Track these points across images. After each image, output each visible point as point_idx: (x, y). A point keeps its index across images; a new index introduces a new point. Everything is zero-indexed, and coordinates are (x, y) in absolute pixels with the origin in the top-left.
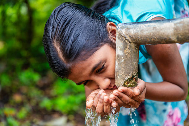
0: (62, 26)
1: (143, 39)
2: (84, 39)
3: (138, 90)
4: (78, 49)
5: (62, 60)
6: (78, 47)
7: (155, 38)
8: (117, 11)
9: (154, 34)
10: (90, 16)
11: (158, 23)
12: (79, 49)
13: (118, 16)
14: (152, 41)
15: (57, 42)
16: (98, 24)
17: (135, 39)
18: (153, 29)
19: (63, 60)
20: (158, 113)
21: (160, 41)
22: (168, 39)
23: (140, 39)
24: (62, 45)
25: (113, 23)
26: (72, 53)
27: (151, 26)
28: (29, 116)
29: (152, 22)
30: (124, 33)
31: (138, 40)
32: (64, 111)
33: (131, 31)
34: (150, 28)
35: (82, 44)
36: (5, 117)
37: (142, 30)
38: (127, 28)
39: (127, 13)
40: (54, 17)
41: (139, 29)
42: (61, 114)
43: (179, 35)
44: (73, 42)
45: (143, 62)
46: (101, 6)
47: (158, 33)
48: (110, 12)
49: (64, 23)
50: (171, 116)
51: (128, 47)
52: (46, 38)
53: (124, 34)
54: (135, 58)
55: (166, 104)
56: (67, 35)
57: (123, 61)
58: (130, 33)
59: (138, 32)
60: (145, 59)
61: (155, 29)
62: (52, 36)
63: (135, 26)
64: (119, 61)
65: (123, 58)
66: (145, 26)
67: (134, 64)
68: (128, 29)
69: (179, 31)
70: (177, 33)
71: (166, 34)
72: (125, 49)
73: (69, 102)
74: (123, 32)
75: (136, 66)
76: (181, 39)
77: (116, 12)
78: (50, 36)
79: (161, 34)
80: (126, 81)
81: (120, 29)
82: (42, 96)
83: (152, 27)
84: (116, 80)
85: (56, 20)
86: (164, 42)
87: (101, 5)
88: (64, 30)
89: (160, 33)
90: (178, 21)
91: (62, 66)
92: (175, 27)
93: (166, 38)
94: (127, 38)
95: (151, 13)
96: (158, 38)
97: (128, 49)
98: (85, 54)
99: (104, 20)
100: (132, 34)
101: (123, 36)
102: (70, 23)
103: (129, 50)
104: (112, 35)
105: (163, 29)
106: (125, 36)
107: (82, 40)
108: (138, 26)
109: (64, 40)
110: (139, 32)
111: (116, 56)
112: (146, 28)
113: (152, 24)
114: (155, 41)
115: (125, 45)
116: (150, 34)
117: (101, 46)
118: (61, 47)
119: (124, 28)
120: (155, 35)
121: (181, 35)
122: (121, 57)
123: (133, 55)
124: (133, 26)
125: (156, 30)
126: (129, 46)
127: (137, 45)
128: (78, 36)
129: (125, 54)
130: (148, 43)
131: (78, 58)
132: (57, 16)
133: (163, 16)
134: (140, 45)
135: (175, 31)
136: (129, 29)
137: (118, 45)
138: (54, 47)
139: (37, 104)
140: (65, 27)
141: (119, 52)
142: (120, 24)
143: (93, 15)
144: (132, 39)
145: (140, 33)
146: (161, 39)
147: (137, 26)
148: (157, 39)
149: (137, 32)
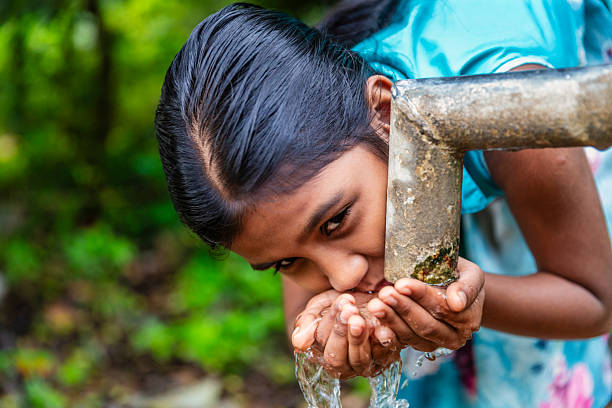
0: (224, 77)
1: (477, 131)
2: (292, 124)
3: (461, 293)
4: (270, 155)
5: (216, 187)
6: (271, 149)
7: (518, 127)
8: (399, 42)
9: (512, 114)
10: (313, 51)
11: (525, 80)
12: (274, 154)
13: (400, 57)
14: (506, 138)
15: (203, 127)
16: (340, 80)
17: (452, 132)
18: (511, 100)
19: (220, 187)
20: (516, 373)
21: (534, 138)
22: (560, 131)
23: (468, 132)
24: (219, 139)
25: (388, 80)
26: (251, 167)
27: (504, 89)
28: (97, 376)
29: (507, 78)
30: (415, 111)
31: (460, 135)
32: (209, 362)
33: (439, 105)
34: (501, 96)
35: (283, 139)
36: (20, 380)
37: (474, 102)
38: (427, 96)
39: (430, 47)
40: (199, 49)
41: (464, 99)
42: (199, 373)
43: (595, 119)
44: (254, 132)
45: (475, 207)
46: (351, 22)
47: (526, 113)
48: (377, 44)
49: (229, 70)
50: (562, 390)
51: (428, 156)
52: (167, 115)
53: (417, 114)
54: (450, 193)
55: (542, 345)
56: (239, 107)
57: (410, 200)
58: (436, 112)
59: (462, 108)
60: (481, 199)
61: (516, 99)
62: (187, 109)
63: (453, 89)
64: (398, 200)
65: (413, 193)
66: (484, 91)
67: (446, 211)
68: (429, 98)
69: (597, 107)
70: (588, 113)
71: (554, 115)
72: (418, 163)
73: (226, 334)
74: (415, 107)
75: (453, 219)
76: (599, 131)
77: (397, 41)
78: (183, 109)
79: (537, 117)
80: (420, 266)
81: (403, 99)
82: (138, 313)
83: (507, 93)
84: (387, 261)
85: (204, 57)
86: (547, 142)
87: (351, 17)
88: (228, 89)
89: (533, 113)
90: (593, 75)
91: (215, 206)
92: (583, 93)
93: (553, 128)
94: (425, 128)
95: (509, 51)
96: (525, 127)
97: (430, 162)
98: (292, 174)
99: (359, 66)
100: (442, 115)
101: (412, 122)
102: (251, 71)
103: (430, 166)
104: (380, 119)
105: (545, 98)
106: (419, 122)
107: (284, 127)
108: (462, 90)
109: (226, 124)
110: (466, 107)
111: (390, 185)
112: (488, 95)
113: (509, 84)
114: (517, 139)
115: (419, 149)
116: (501, 117)
117: (345, 150)
118: (216, 146)
119: (416, 95)
120: (516, 119)
121: (601, 121)
122: (404, 190)
123: (445, 182)
124: (444, 91)
125: (520, 102)
126: (432, 154)
127: (458, 151)
128: (273, 114)
129: (419, 178)
130: (494, 144)
131: (269, 186)
132: (209, 43)
133: (548, 61)
134: (465, 152)
135: (583, 106)
136: (432, 98)
137: (396, 150)
138: (193, 145)
139: (124, 340)
140: (233, 81)
141: (398, 172)
142: (405, 82)
143: (325, 50)
144: (440, 131)
145: (467, 113)
146: (536, 131)
147: (460, 88)
148: (522, 133)
149: (458, 107)
